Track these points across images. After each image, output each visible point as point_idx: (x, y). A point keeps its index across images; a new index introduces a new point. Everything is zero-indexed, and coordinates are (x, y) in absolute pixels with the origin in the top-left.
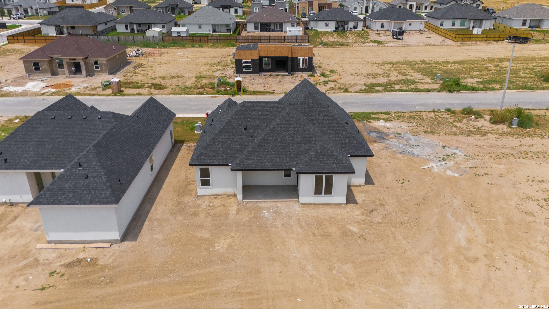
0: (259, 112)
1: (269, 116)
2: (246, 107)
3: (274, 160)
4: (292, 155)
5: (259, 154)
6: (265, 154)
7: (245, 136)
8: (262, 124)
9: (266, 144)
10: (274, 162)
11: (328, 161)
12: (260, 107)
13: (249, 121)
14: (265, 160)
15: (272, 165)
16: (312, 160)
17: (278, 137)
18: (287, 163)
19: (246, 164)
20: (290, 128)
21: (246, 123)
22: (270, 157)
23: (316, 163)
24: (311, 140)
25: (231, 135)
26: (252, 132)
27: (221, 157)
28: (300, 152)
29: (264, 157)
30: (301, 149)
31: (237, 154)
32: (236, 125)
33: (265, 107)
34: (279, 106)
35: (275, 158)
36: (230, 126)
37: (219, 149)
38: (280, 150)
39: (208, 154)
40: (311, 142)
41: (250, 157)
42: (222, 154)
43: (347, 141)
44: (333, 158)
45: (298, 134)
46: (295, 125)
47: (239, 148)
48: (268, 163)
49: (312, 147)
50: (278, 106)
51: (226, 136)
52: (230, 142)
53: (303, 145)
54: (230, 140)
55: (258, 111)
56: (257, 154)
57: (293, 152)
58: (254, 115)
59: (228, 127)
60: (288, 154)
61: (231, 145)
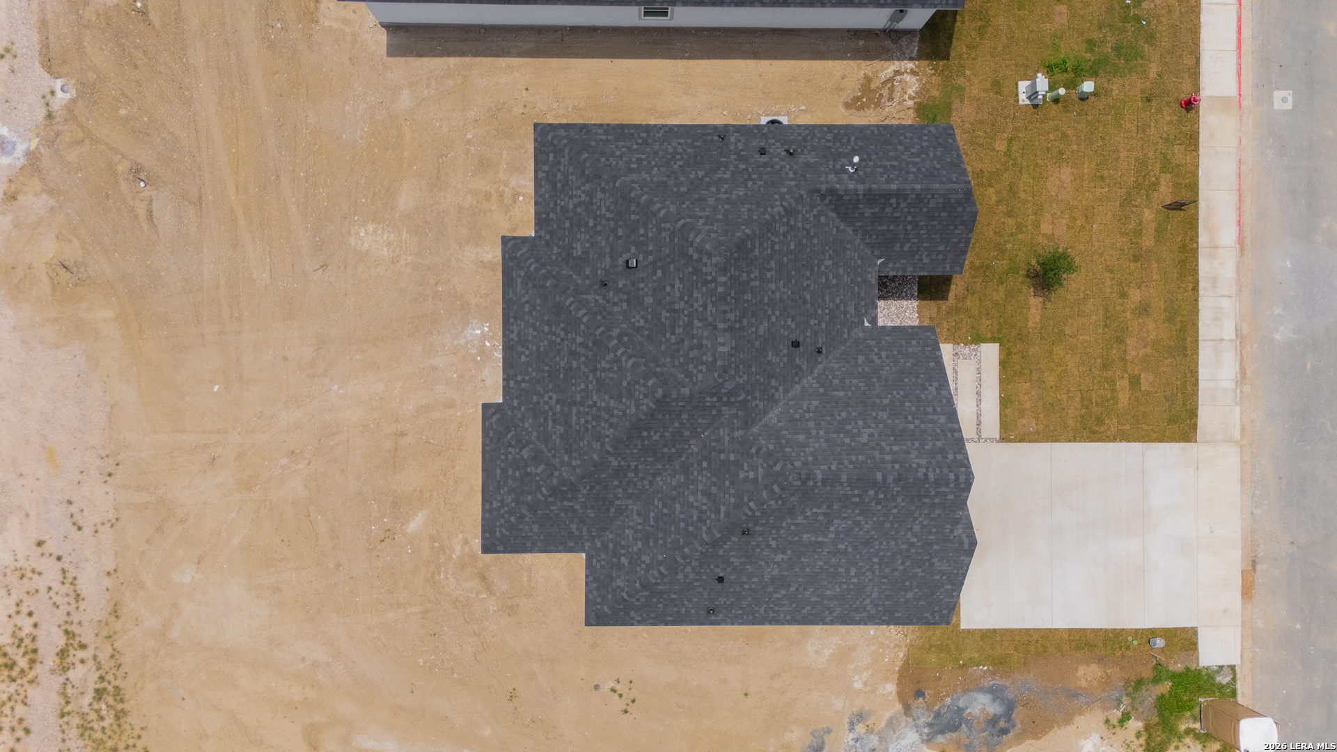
0: (682, 304)
1: (668, 335)
2: (700, 260)
3: (524, 350)
4: (535, 398)
5: (538, 308)
6: (538, 324)
7: (607, 267)
8: (642, 313)
9: (562, 325)
10: (520, 349)
11: (506, 489)
12: (702, 306)
13: (654, 273)
14: (522, 326)
15: (512, 343)
16: (510, 449)
17: (583, 359)
18: (516, 382)
19: (514, 275)
20: (607, 397)
21: (646, 266)
22: (530, 338)
23: (503, 457)
24: (574, 455)
25: (612, 223)
26: (620, 286)
27: (552, 205)
28: (542, 420)
29: (531, 321)
30: (550, 423)
31: (559, 247)
32: (642, 235)
33: (700, 320)
34: (704, 368)
35: (527, 352)
36: (638, 217)
37: (571, 197)
38: (547, 365)
39: (559, 170)
40: (569, 451)
41: (530, 285)
42: (559, 208)
43: (624, 560)
44: (513, 504)
45: (590, 419)
46: (616, 412)
47: (575, 251)
48: (516, 332)
49: (553, 452)
50: (703, 363)
51: (608, 209)
52: (591, 223)
53: (561, 429)
54: (595, 225)
55: (686, 298)
56: (538, 301)
57: (542, 401)
58: (673, 286)
59: (634, 213)
60: (539, 388)
61: (583, 230)
